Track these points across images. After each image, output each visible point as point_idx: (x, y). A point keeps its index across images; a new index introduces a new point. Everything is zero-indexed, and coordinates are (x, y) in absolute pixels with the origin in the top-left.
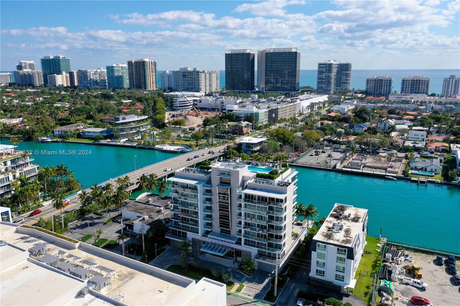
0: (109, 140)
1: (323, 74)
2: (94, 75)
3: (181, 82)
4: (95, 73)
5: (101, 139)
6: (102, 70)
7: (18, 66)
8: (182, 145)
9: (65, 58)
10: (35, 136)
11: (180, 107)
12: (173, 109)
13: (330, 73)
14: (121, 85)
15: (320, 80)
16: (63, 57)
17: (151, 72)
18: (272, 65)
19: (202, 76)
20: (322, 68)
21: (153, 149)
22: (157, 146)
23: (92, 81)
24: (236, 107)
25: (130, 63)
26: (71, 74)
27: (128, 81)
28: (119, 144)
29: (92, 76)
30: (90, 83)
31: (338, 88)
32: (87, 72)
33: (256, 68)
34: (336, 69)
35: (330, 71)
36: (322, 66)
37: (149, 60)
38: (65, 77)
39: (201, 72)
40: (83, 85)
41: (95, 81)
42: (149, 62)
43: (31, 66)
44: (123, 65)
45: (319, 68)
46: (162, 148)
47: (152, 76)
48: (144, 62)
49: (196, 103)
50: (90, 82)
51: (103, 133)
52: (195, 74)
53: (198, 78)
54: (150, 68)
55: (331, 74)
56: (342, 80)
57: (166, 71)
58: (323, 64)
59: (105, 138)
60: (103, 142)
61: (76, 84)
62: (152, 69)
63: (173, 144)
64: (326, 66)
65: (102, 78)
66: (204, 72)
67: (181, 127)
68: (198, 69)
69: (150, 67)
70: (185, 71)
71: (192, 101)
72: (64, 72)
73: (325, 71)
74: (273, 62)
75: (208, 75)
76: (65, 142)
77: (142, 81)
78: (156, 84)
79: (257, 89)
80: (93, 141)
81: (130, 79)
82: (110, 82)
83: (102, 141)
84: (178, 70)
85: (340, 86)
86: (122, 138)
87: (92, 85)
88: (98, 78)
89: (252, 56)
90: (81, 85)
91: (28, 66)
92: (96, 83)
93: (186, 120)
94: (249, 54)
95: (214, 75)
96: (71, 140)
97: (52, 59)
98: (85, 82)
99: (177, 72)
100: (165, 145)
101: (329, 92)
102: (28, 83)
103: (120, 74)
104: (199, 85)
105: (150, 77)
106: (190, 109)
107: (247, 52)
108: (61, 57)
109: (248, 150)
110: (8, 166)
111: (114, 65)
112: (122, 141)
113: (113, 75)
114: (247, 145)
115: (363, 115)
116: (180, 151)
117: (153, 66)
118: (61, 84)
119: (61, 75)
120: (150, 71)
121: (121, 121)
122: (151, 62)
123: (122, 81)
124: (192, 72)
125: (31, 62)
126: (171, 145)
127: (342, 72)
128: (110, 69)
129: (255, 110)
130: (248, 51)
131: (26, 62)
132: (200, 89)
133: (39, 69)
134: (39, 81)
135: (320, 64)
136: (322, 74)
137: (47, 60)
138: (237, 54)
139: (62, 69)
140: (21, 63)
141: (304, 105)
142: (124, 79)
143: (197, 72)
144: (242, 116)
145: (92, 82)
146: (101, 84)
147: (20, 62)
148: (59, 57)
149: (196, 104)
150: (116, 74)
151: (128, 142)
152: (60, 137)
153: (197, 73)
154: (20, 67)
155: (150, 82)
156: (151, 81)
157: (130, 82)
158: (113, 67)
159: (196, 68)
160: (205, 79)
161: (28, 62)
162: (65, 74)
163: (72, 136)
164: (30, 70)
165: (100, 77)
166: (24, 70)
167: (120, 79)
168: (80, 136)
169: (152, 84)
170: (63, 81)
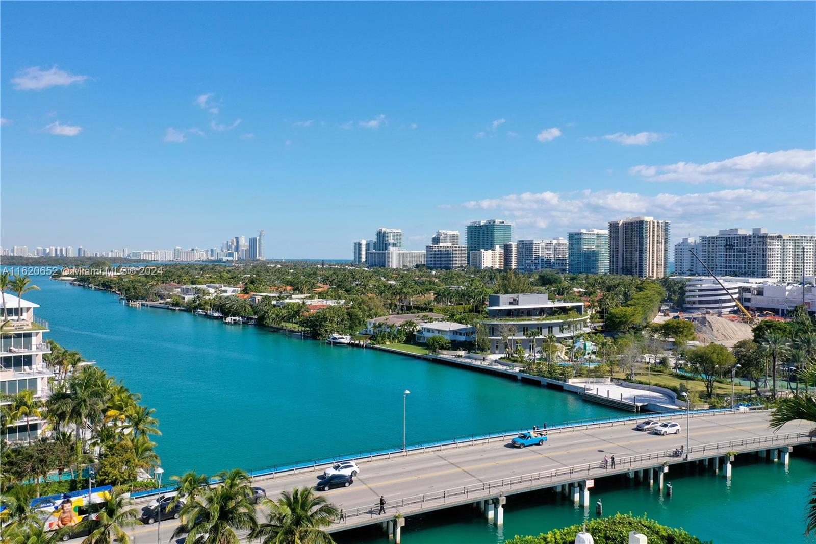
0: (462, 353)
2: (545, 250)
3: (719, 260)
4: (547, 247)
5: (442, 348)
6: (561, 242)
7: (434, 239)
8: (658, 388)
9: (503, 222)
11: (701, 302)
12: (682, 308)
14: (593, 268)
16: (501, 221)
17: (656, 242)
19: (776, 246)
21: (560, 389)
22: (573, 382)
23: (540, 260)
25: (613, 227)
26: (507, 249)
27: (607, 262)
28: (478, 363)
29: (540, 251)
30: (537, 265)
32: (532, 244)
37: (654, 219)
38: (498, 255)
39: (772, 238)
40: (523, 267)
41: (545, 260)
42: (654, 223)
43: (454, 239)
44: (601, 232)
46: (584, 389)
47: (657, 251)
48: (641, 222)
49: (747, 295)
50: (537, 262)
51: (460, 334)
53: (764, 250)
54: (653, 236)
57: (687, 239)
59: (455, 345)
60: (445, 355)
61: (513, 266)
62: (658, 236)
63: (627, 381)
65: (560, 256)
66: (780, 237)
67: (681, 341)
68: (764, 231)
69: (653, 233)
70: (731, 236)
71: (737, 291)
72: (498, 247)
75: (790, 246)
77: (636, 260)
78: (664, 268)
80: (427, 352)
81: (611, 257)
82: (573, 263)
83: (445, 352)
86: (497, 352)
87: (539, 267)
88: (552, 256)
90: (521, 267)
91: (448, 239)
92: (547, 263)
93: (704, 328)
96: (388, 345)
97: (483, 226)
98: (527, 262)
99: (713, 238)
100: (600, 380)
102: (444, 264)
103: (594, 248)
104: (764, 268)
105: (653, 253)
106: (729, 309)
108: (497, 222)
111: (584, 231)
112: (491, 359)
113: (579, 250)
116: (639, 404)
117: (661, 232)
118: (489, 265)
119: (492, 250)
120: (653, 241)
122: (658, 223)
123: (597, 261)
124: (750, 236)
125: (454, 233)
126: (621, 385)
128: (575, 238)
131: (448, 231)
133: (463, 243)
134: (459, 261)
137: (476, 226)
139: (496, 240)
140: (439, 234)
142: (601, 259)
143: (761, 237)
145: (540, 262)
146: (557, 266)
147: (438, 232)
148: (494, 222)
149: (749, 300)
150: (585, 247)
151: (504, 361)
152: (373, 338)
153: (762, 240)
154: (436, 240)
155: (653, 262)
156: (655, 261)
157: (611, 262)
158: (580, 234)
159: (759, 229)
160: (783, 253)
161: (450, 232)
162: (498, 249)
163: (393, 337)
164: (449, 245)
165: (555, 254)
166: (441, 245)
167: (593, 256)
168: (411, 339)
169: (657, 267)
170: (493, 261)
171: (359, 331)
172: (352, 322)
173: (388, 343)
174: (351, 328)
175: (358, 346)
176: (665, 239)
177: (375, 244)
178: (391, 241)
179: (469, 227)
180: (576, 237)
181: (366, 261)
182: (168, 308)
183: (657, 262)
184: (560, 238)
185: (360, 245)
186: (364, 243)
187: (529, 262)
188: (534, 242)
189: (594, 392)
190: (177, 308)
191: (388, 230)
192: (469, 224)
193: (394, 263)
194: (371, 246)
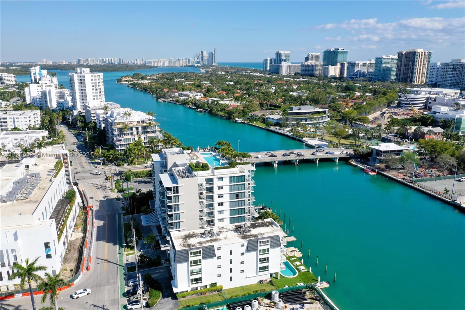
0: (278, 128)
2: (362, 67)
4: (364, 65)
5: (271, 125)
6: (372, 62)
7: (306, 58)
8: (328, 142)
9: (343, 49)
10: (233, 117)
11: (406, 104)
12: (400, 105)
14: (387, 77)
16: (342, 49)
17: (422, 63)
21: (300, 141)
22: (305, 139)
23: (359, 72)
24: (445, 109)
25: (400, 54)
26: (342, 66)
27: (395, 74)
29: (359, 67)
30: (356, 75)
32: (355, 64)
37: (423, 50)
38: (338, 69)
40: (349, 76)
41: (362, 72)
43: (317, 58)
44: (394, 57)
46: (307, 142)
47: (423, 68)
48: (415, 53)
50: (357, 73)
51: (280, 120)
54: (421, 60)
57: (437, 63)
59: (276, 124)
60: (272, 128)
61: (345, 76)
62: (424, 60)
63: (321, 139)
65: (371, 70)
67: (365, 124)
70: (457, 63)
71: (425, 99)
77: (410, 74)
78: (426, 78)
80: (267, 126)
81: (397, 71)
82: (377, 74)
83: (272, 127)
84: (449, 62)
86: (287, 127)
87: (358, 77)
88: (366, 70)
91: (314, 58)
92: (363, 74)
97: (332, 51)
98: (352, 73)
99: (447, 64)
100: (314, 139)
102: (310, 73)
103: (389, 66)
105: (420, 70)
106: (419, 107)
108: (340, 49)
110: (139, 131)
111: (384, 57)
113: (380, 67)
114: (376, 152)
116: (317, 146)
117: (426, 58)
118: (333, 75)
119: (336, 66)
120: (421, 63)
122: (425, 53)
123: (390, 73)
125: (317, 54)
126: (319, 140)
128: (379, 61)
131: (314, 54)
133: (321, 61)
134: (318, 72)
137: (329, 52)
139: (338, 60)
140: (309, 56)
142: (392, 72)
144: (440, 120)
145: (359, 74)
146: (368, 76)
147: (308, 54)
148: (338, 50)
149: (430, 103)
150: (384, 66)
151: (289, 131)
152: (250, 120)
154: (307, 59)
155: (419, 75)
156: (421, 74)
157: (397, 74)
158: (382, 58)
161: (315, 54)
162: (339, 65)
163: (257, 120)
164: (314, 61)
165: (368, 69)
166: (309, 62)
167: (388, 71)
168: (264, 121)
169: (422, 78)
170: (336, 72)
171: (246, 117)
172: (243, 113)
173: (255, 123)
174: (243, 116)
175: (244, 123)
176: (428, 62)
177: (275, 60)
178: (284, 58)
179: (325, 52)
180: (379, 60)
181: (270, 70)
182: (174, 103)
183: (422, 75)
184: (372, 60)
185: (266, 60)
186: (269, 59)
187: (353, 73)
188: (356, 63)
190: (178, 103)
191: (282, 52)
192: (325, 50)
193: (284, 72)
194: (273, 61)
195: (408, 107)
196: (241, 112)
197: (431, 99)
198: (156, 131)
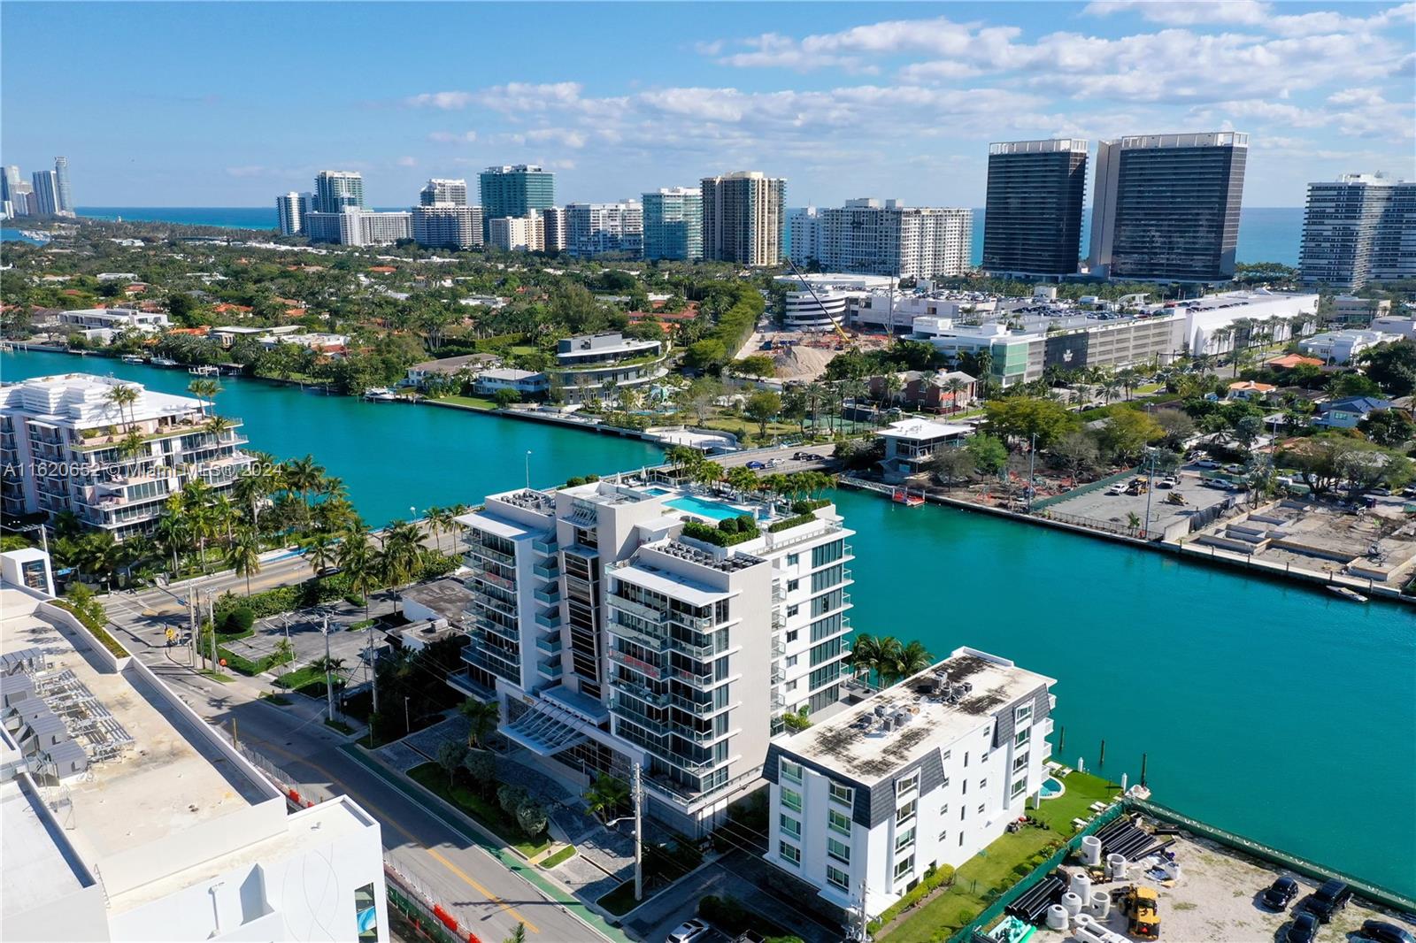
0: (534, 406)
1: (1326, 222)
2: (608, 220)
3: (844, 243)
4: (612, 215)
5: (514, 401)
6: (632, 207)
7: (424, 194)
8: (724, 432)
9: (540, 170)
10: (358, 384)
11: (798, 318)
12: (782, 322)
13: (1354, 218)
14: (680, 249)
15: (1313, 244)
16: (536, 167)
17: (766, 210)
18: (1139, 191)
19: (912, 225)
20: (1325, 201)
21: (638, 438)
22: (651, 431)
23: (601, 236)
24: (944, 325)
26: (549, 217)
27: (699, 238)
28: (554, 416)
29: (601, 221)
30: (596, 244)
31: (1385, 270)
32: (588, 211)
33: (1088, 202)
34: (1384, 203)
35: (1355, 212)
36: (1325, 193)
37: (765, 176)
38: (534, 226)
39: (908, 214)
40: (576, 248)
41: (609, 236)
42: (763, 181)
43: (458, 194)
44: (691, 192)
45: (1313, 199)
46: (660, 438)
47: (769, 224)
48: (747, 181)
49: (854, 307)
50: (596, 239)
51: (528, 383)
52: (889, 218)
53: (898, 230)
54: (763, 201)
55: (1358, 222)
56: (1402, 243)
57: (807, 209)
58: (1327, 188)
59: (526, 398)
60: (517, 409)
61: (560, 246)
62: (769, 202)
63: (698, 428)
64: (1339, 194)
65: (631, 229)
66: (918, 212)
67: (762, 378)
68: (899, 204)
69: (763, 197)
70: (859, 209)
71: (843, 302)
72: (533, 211)
73: (1333, 210)
74: (1145, 180)
75: (930, 223)
76: (426, 403)
77: (739, 238)
78: (779, 248)
79: (1085, 271)
80: (495, 406)
81: (705, 231)
82: (652, 241)
83: (515, 405)
84: (840, 205)
85: (1395, 266)
86: (571, 401)
87: (600, 248)
88: (619, 229)
89: (1076, 160)
90: (572, 247)
91: (448, 195)
92: (612, 241)
93: (789, 360)
94: (1066, 155)
95: (952, 224)
96: (443, 399)
97: (507, 175)
98: (582, 239)
99: (837, 211)
100: (675, 428)
101: (1343, 284)
102: (445, 239)
103: (680, 218)
104: (897, 255)
105: (763, 227)
106: (832, 326)
107: (1062, 149)
108: (530, 169)
109: (902, 462)
110: (174, 453)
111: (665, 191)
112: (568, 411)
113: (659, 221)
114: (898, 446)
115: (1396, 369)
116: (705, 448)
117: (774, 195)
118: (522, 244)
119: (525, 218)
120: (763, 209)
121: (576, 352)
122: (769, 182)
123: (685, 237)
124: (882, 211)
125: (457, 183)
126: (693, 431)
127: (1406, 215)
128: (653, 203)
129: (1000, 334)
130: (1064, 146)
131: (446, 181)
132: (903, 266)
133: (474, 202)
134: (470, 235)
135: (1316, 188)
136: (1323, 224)
137: (496, 175)
138: (1027, 155)
139: (530, 202)
140: (431, 186)
141: (1204, 328)
142: (691, 234)
143: (894, 213)
144: (952, 353)
145: (601, 240)
146: (626, 245)
147: (430, 182)
148: (525, 170)
149: (855, 313)
150: (667, 217)
151: (581, 413)
152: (420, 389)
153: (896, 216)
154: (428, 197)
155: (762, 241)
156: (766, 239)
157: (705, 240)
158: (660, 196)
159: (894, 201)
160: (922, 235)
161: (450, 182)
162: (535, 216)
163: (447, 389)
164: (452, 205)
165: (623, 226)
166: (438, 205)
167: (679, 231)
168: (468, 390)
169: (768, 248)
170: (528, 236)
171: (398, 380)
172: (389, 372)
173: (442, 397)
174: (387, 378)
175: (406, 401)
176: (779, 206)
177: (315, 200)
178: (345, 194)
179: (483, 176)
180: (654, 200)
181: (302, 230)
182: (67, 353)
183: (769, 241)
184: (631, 201)
185: (287, 201)
186: (294, 197)
187: (585, 239)
188: (592, 208)
189: (668, 440)
190: (84, 352)
191: (336, 175)
192: (483, 172)
193: (356, 237)
194: (309, 204)
195: (809, 325)
196: (381, 366)
197: (855, 301)
198: (230, 450)
